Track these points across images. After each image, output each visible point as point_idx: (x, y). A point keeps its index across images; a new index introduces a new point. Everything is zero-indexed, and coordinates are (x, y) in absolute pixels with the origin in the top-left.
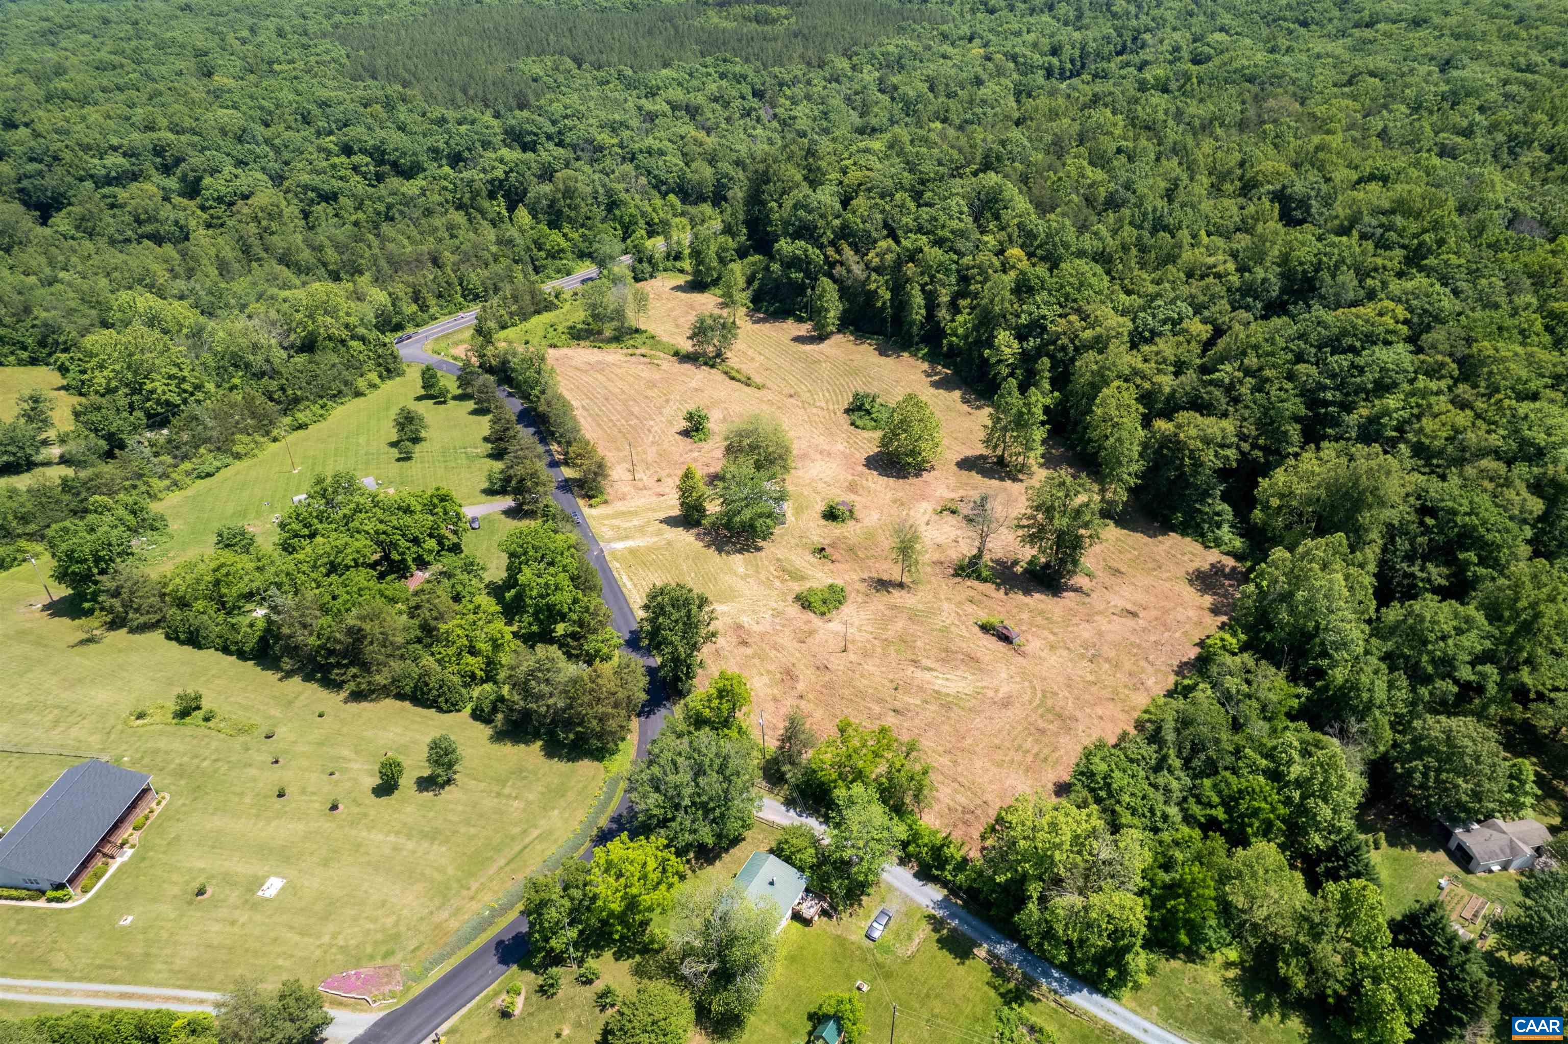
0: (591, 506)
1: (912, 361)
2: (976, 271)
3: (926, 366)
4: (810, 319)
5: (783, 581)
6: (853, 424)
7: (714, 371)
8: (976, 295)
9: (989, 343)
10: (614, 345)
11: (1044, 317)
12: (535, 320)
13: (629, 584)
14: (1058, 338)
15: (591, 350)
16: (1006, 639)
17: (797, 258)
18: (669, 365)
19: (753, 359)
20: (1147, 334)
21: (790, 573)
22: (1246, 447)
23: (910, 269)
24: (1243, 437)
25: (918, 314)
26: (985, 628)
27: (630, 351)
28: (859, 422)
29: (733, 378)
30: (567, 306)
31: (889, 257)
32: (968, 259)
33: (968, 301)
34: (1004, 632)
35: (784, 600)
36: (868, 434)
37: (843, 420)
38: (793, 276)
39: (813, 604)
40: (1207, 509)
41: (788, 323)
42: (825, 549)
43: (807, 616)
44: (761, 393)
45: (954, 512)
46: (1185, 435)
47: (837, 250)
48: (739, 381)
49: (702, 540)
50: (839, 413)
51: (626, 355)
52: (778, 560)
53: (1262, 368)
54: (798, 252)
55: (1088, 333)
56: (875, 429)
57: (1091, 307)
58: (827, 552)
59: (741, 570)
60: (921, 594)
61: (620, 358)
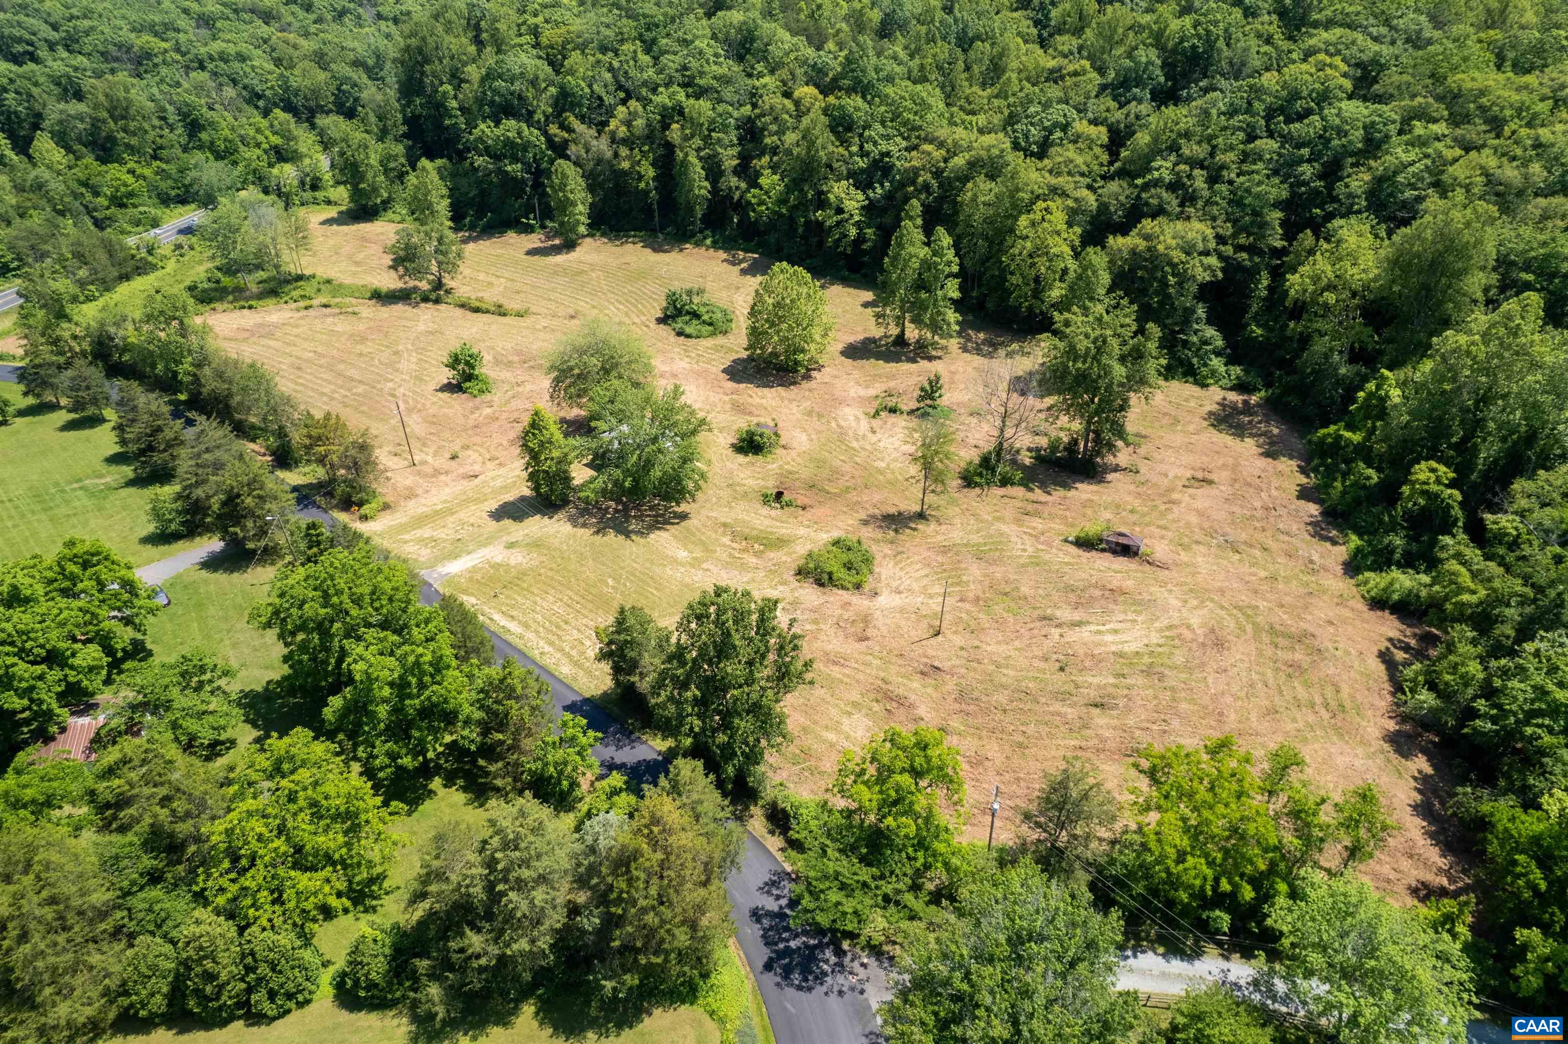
0: (364, 518)
1: (701, 252)
2: (768, 119)
3: (723, 255)
4: (544, 226)
5: (758, 554)
6: (680, 334)
7: (442, 307)
8: (774, 151)
9: (821, 202)
10: (274, 300)
11: (888, 154)
12: (126, 288)
13: (513, 626)
14: (917, 175)
15: (238, 314)
16: (1125, 550)
17: (509, 143)
18: (369, 311)
19: (490, 284)
20: (1034, 148)
21: (757, 539)
22: (1228, 250)
23: (675, 133)
24: (1221, 239)
25: (701, 187)
26: (1085, 543)
27: (302, 304)
28: (688, 330)
29: (477, 310)
30: (171, 265)
31: (639, 123)
32: (747, 110)
33: (766, 160)
34: (1122, 540)
35: (784, 583)
36: (709, 342)
37: (664, 331)
38: (509, 168)
39: (830, 574)
40: (1195, 339)
41: (512, 236)
42: (779, 495)
43: (837, 596)
44: (528, 321)
45: (893, 411)
46: (1161, 248)
47: (562, 127)
48: (487, 312)
49: (584, 525)
50: (653, 325)
51: (298, 310)
52: (725, 525)
53: (1212, 155)
54: (510, 134)
55: (959, 161)
56: (713, 334)
57: (943, 132)
58: (786, 497)
59: (682, 554)
60: (957, 521)
61: (290, 315)
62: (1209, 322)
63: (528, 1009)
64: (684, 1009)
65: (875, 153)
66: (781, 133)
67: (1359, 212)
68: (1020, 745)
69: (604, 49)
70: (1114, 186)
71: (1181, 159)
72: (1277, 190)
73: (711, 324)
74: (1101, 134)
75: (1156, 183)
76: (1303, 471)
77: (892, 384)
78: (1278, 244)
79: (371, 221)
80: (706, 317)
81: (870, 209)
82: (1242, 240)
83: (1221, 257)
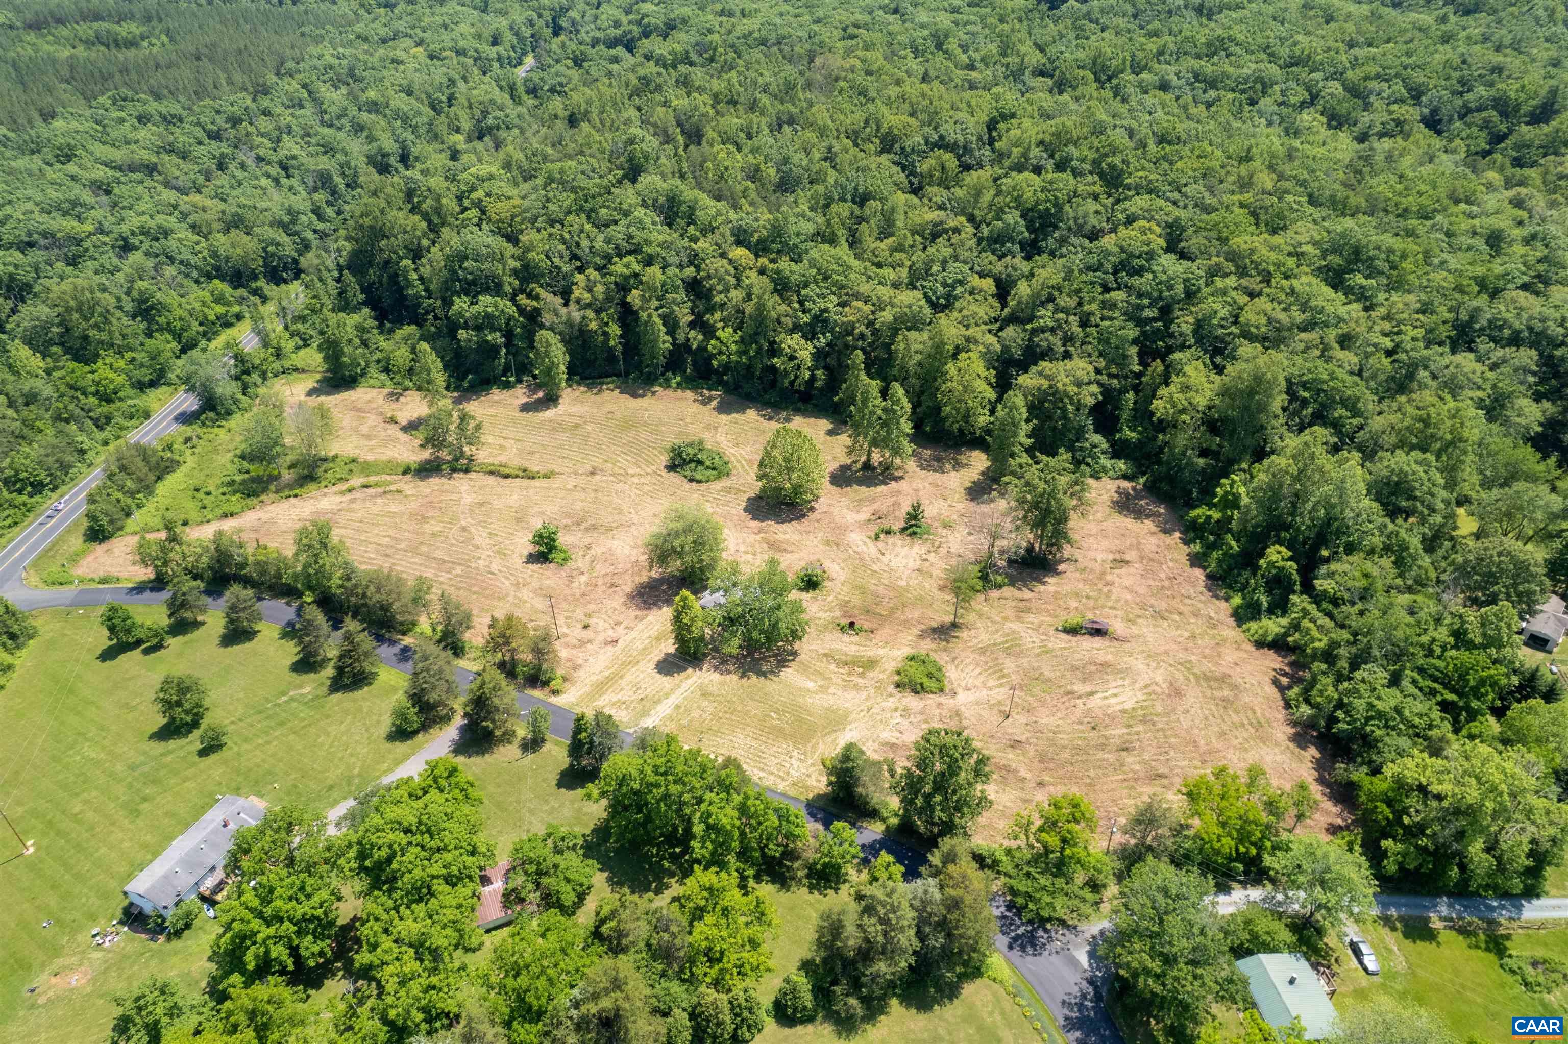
0: (555, 692)
1: (670, 393)
2: (714, 281)
3: (689, 394)
4: (520, 381)
5: (861, 675)
6: (691, 480)
7: (473, 475)
8: (722, 306)
9: (774, 350)
10: (312, 486)
11: (826, 310)
12: (162, 489)
14: (854, 328)
15: (286, 505)
16: (1098, 632)
17: (488, 316)
18: (409, 485)
19: (502, 447)
20: (942, 301)
21: (854, 663)
22: (1104, 378)
23: (634, 297)
24: (1098, 371)
25: (665, 343)
26: (1072, 631)
27: (344, 486)
28: (699, 477)
29: (507, 476)
30: (191, 461)
31: (600, 289)
32: (690, 271)
33: (718, 315)
34: (1096, 626)
35: (891, 695)
36: (717, 485)
37: (674, 478)
38: (489, 338)
39: (921, 684)
40: (1087, 445)
41: (496, 394)
42: (852, 624)
43: (931, 700)
44: (555, 483)
45: (888, 532)
46: (1059, 385)
47: (529, 296)
48: (517, 476)
49: (729, 672)
50: (664, 473)
51: (342, 493)
52: (825, 655)
53: (1080, 304)
54: (489, 310)
55: (887, 316)
56: (719, 477)
57: (865, 288)
58: (857, 626)
59: (811, 685)
60: (979, 625)
61: (338, 499)
62: (1096, 431)
63: (894, 1002)
64: (978, 981)
65: (816, 310)
66: (727, 290)
67: (1190, 347)
68: (1090, 785)
69: (552, 222)
70: (1010, 331)
71: (1057, 310)
72: (1132, 332)
73: (714, 469)
74: (988, 285)
75: (1043, 330)
76: (1186, 542)
77: (876, 506)
78: (1137, 368)
79: (353, 388)
80: (708, 463)
81: (819, 355)
82: (1114, 370)
83: (1099, 383)
